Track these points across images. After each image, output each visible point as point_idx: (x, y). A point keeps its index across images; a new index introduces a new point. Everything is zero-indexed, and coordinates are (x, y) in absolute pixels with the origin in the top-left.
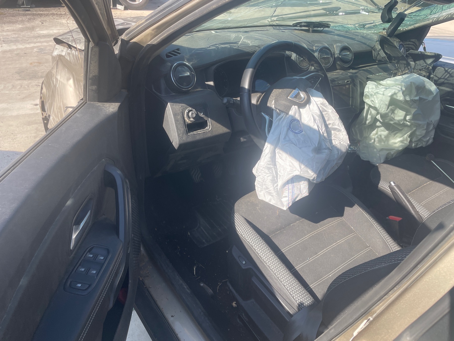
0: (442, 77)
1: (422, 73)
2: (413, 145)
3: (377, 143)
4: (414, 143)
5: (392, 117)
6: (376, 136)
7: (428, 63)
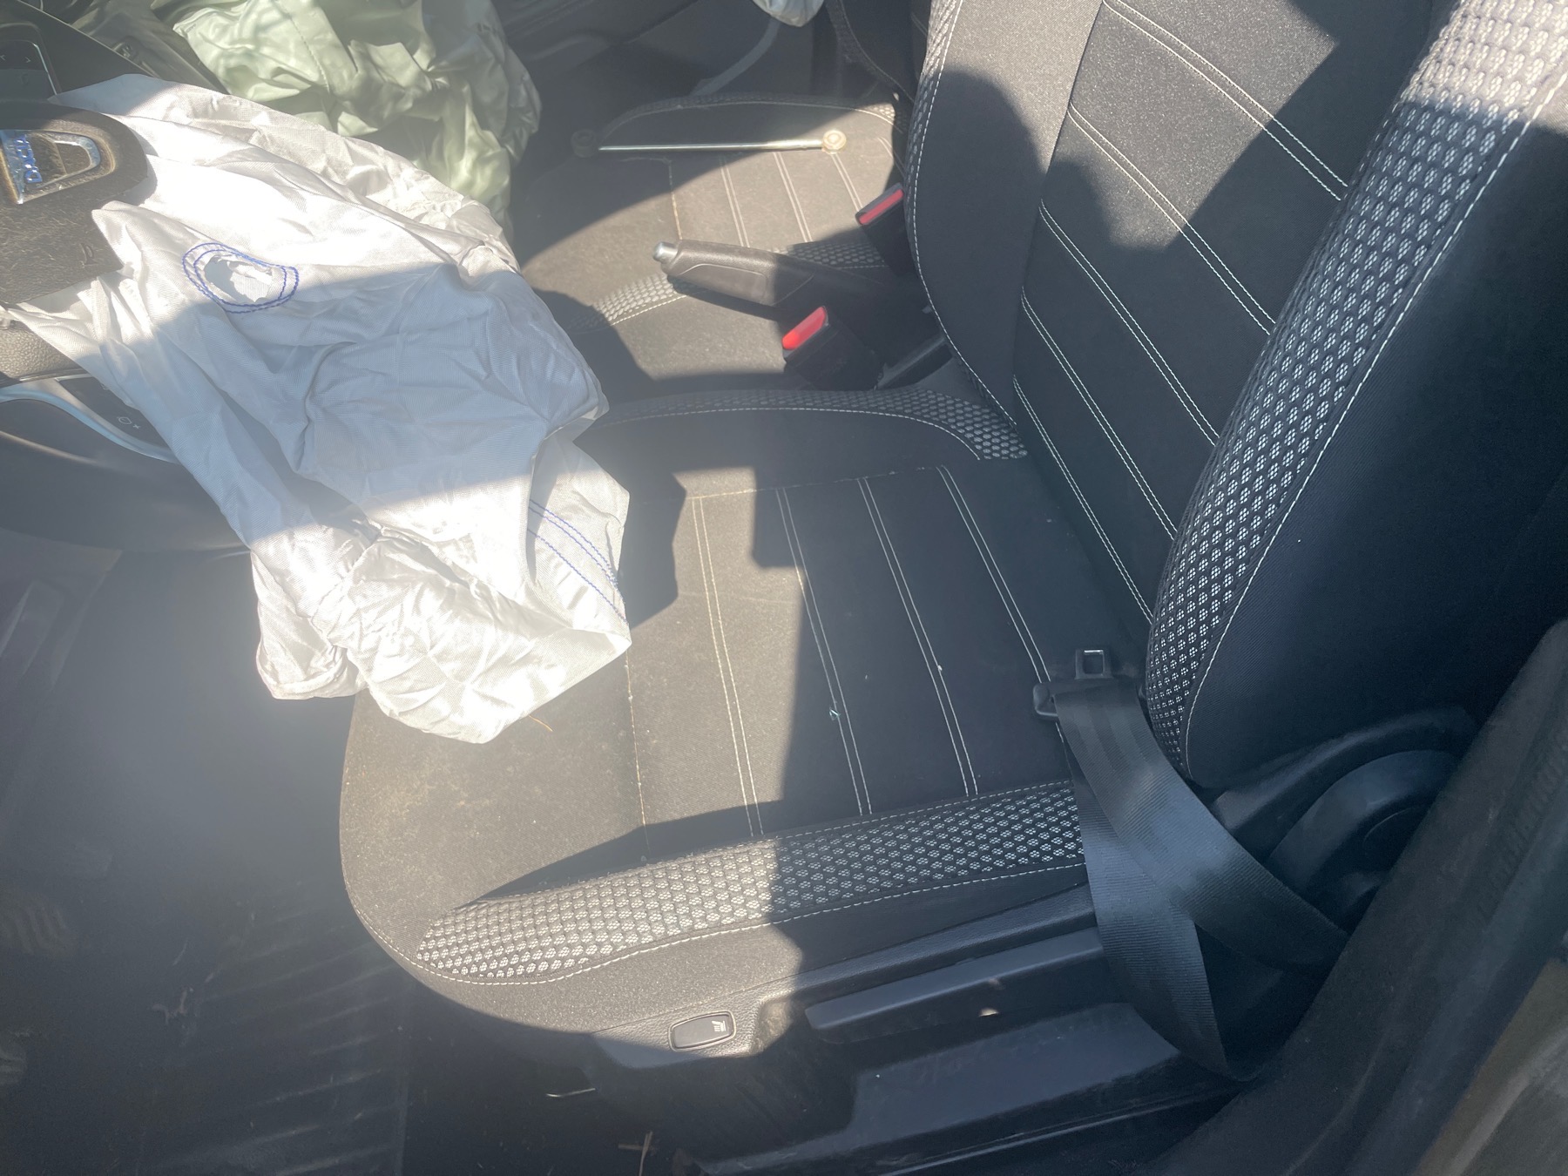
2: (511, 147)
4: (507, 139)
5: (391, 84)
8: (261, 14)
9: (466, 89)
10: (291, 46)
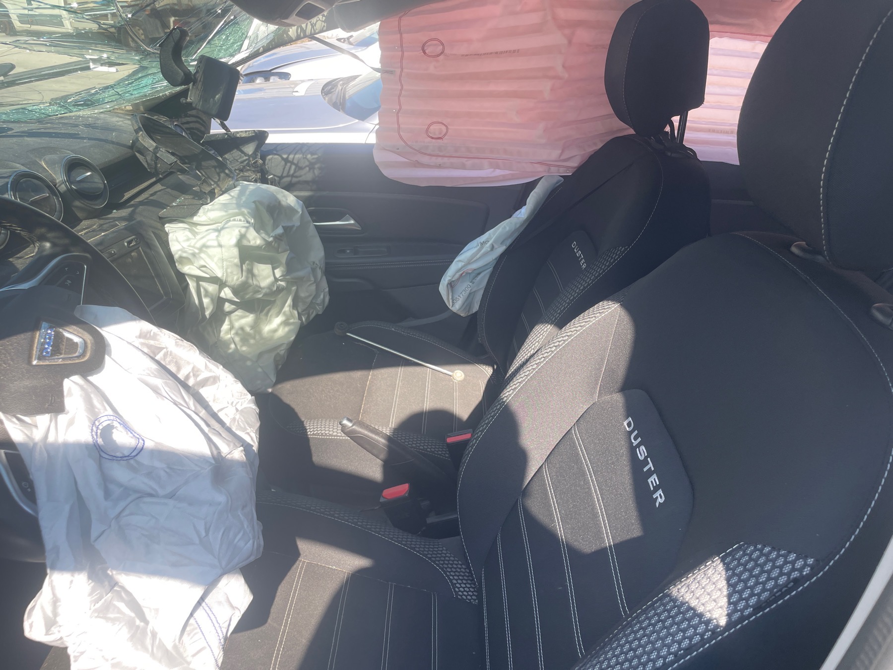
0: (285, 174)
1: (249, 177)
2: (304, 319)
3: (241, 346)
4: (304, 315)
5: (257, 286)
6: (233, 332)
7: (250, 153)
8: (208, 240)
9: (294, 288)
10: (216, 259)
